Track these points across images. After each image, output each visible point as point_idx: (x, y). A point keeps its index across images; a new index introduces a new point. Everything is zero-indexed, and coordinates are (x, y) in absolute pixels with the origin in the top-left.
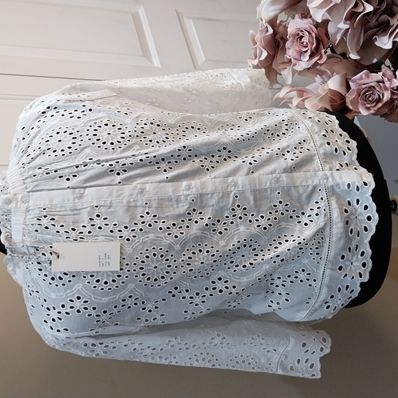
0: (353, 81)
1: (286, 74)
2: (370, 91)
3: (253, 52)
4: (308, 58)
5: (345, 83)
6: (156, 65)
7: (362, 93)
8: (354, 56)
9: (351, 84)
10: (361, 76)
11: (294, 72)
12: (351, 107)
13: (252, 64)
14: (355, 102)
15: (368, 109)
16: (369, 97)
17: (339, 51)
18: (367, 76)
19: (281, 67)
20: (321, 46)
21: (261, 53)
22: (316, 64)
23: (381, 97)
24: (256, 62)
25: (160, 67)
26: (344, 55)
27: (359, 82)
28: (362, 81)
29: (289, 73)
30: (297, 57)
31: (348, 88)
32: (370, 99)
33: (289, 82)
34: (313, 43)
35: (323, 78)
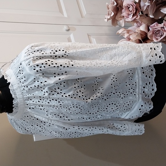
0: (151, 27)
1: (122, 22)
2: (158, 32)
3: (108, 12)
4: (132, 17)
5: (147, 28)
6: (65, 16)
7: (154, 33)
8: (151, 16)
9: (150, 28)
10: (154, 25)
11: (125, 21)
12: (150, 38)
13: (107, 18)
14: (151, 36)
15: (157, 39)
16: (157, 34)
17: (145, 13)
18: (157, 25)
19: (119, 19)
20: (138, 12)
21: (111, 13)
22: (135, 19)
23: (163, 34)
24: (109, 17)
25: (67, 17)
26: (147, 15)
27: (153, 28)
28: (155, 27)
29: (123, 22)
30: (127, 16)
31: (149, 30)
32: (158, 35)
33: (123, 25)
34: (134, 11)
35: (137, 24)
